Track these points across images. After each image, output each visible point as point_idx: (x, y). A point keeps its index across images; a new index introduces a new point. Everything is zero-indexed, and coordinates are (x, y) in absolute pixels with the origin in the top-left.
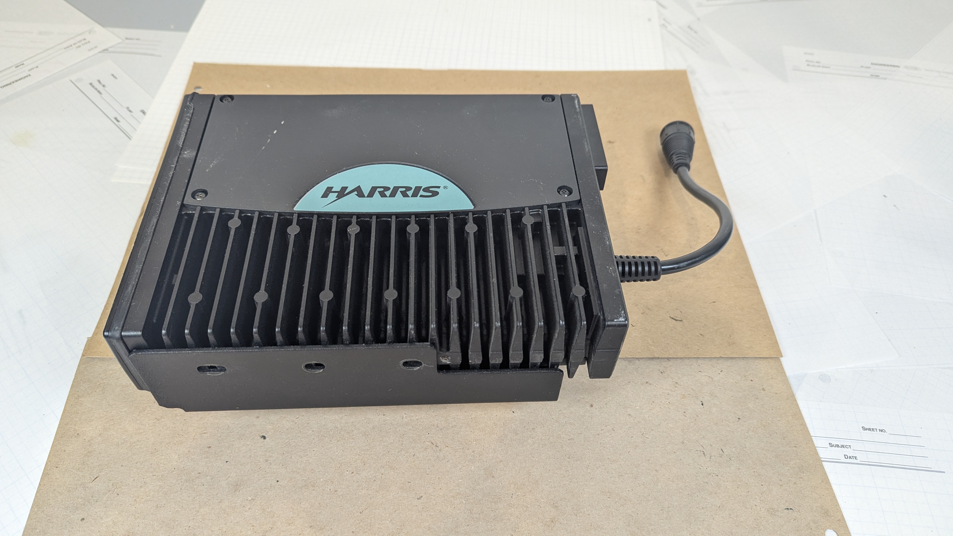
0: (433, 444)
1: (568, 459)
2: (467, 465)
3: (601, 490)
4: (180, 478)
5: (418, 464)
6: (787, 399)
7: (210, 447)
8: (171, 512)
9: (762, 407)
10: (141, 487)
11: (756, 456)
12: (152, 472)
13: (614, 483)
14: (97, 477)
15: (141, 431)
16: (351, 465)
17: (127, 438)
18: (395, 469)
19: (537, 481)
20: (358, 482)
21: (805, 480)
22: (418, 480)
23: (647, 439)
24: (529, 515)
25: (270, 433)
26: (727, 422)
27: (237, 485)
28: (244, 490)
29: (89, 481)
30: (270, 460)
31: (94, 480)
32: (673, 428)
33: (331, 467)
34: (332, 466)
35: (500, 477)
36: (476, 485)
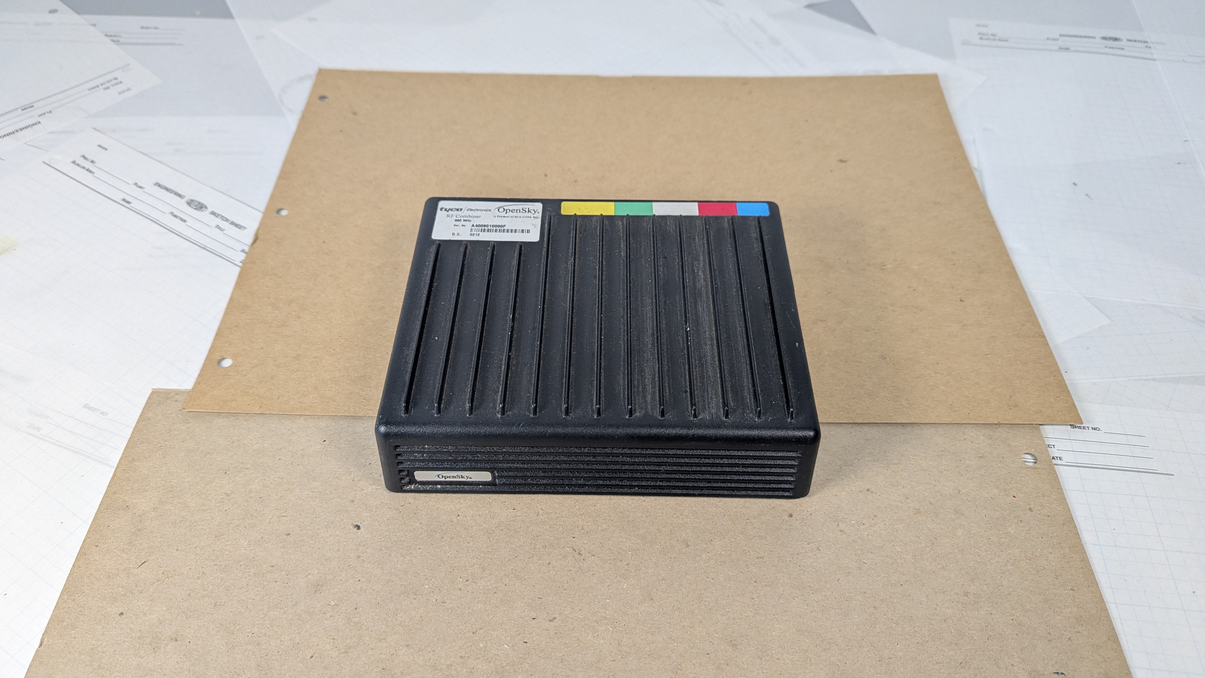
0: (575, 551)
1: (755, 584)
2: (618, 581)
3: (796, 627)
4: (248, 571)
5: (554, 576)
6: (1064, 524)
7: (289, 534)
8: (231, 614)
9: (1027, 533)
10: (198, 578)
11: (1016, 598)
12: (213, 561)
13: (816, 619)
14: (145, 562)
15: (206, 508)
16: (466, 570)
17: (186, 515)
18: (523, 579)
19: (710, 609)
20: (473, 592)
21: (1083, 636)
22: (551, 596)
23: (865, 564)
24: (697, 653)
25: (366, 522)
26: (977, 550)
27: (318, 585)
28: (327, 592)
29: (134, 566)
30: (362, 557)
31: (140, 566)
32: (901, 552)
33: (441, 572)
34: (442, 570)
35: (661, 600)
36: (628, 609)
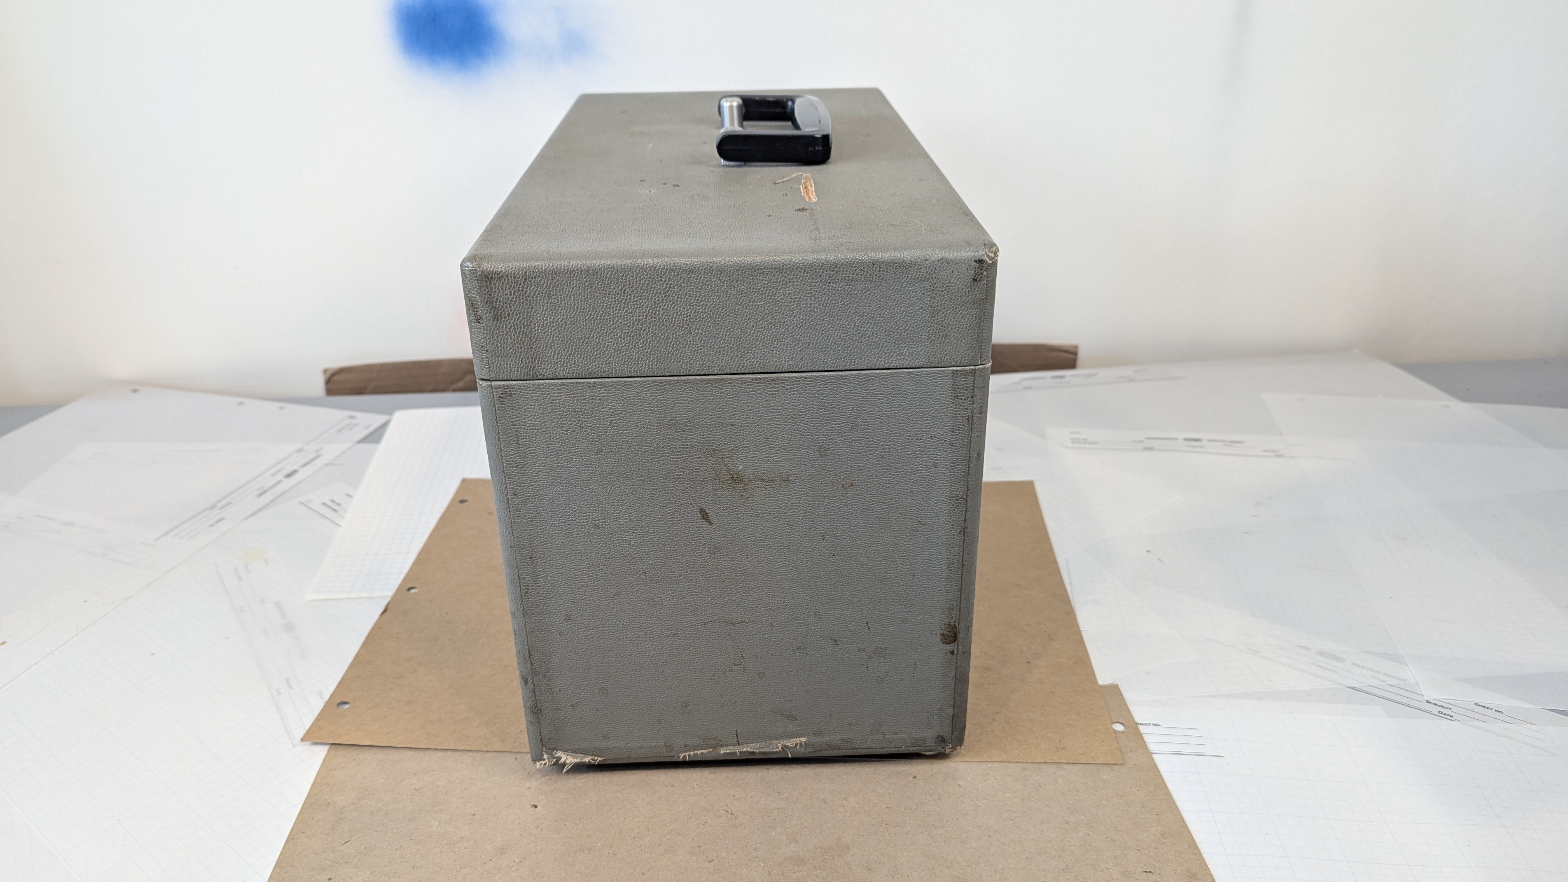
0: (728, 813)
1: (886, 826)
2: (767, 831)
4: (440, 842)
5: (711, 830)
11: (1110, 823)
12: (409, 837)
14: (348, 841)
15: (398, 800)
16: (633, 831)
18: (684, 835)
20: (640, 846)
21: (1167, 846)
22: (709, 845)
25: (542, 803)
27: (503, 848)
28: (511, 853)
29: (339, 845)
30: (541, 827)
31: (344, 844)
33: (611, 833)
